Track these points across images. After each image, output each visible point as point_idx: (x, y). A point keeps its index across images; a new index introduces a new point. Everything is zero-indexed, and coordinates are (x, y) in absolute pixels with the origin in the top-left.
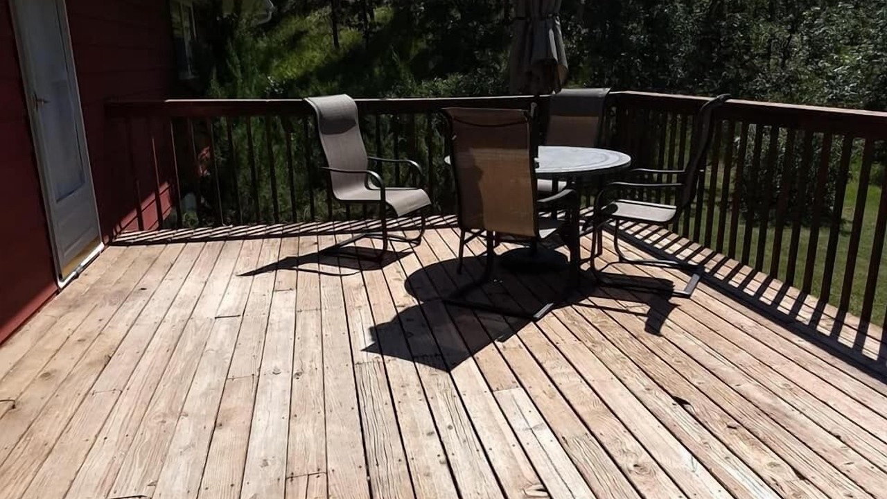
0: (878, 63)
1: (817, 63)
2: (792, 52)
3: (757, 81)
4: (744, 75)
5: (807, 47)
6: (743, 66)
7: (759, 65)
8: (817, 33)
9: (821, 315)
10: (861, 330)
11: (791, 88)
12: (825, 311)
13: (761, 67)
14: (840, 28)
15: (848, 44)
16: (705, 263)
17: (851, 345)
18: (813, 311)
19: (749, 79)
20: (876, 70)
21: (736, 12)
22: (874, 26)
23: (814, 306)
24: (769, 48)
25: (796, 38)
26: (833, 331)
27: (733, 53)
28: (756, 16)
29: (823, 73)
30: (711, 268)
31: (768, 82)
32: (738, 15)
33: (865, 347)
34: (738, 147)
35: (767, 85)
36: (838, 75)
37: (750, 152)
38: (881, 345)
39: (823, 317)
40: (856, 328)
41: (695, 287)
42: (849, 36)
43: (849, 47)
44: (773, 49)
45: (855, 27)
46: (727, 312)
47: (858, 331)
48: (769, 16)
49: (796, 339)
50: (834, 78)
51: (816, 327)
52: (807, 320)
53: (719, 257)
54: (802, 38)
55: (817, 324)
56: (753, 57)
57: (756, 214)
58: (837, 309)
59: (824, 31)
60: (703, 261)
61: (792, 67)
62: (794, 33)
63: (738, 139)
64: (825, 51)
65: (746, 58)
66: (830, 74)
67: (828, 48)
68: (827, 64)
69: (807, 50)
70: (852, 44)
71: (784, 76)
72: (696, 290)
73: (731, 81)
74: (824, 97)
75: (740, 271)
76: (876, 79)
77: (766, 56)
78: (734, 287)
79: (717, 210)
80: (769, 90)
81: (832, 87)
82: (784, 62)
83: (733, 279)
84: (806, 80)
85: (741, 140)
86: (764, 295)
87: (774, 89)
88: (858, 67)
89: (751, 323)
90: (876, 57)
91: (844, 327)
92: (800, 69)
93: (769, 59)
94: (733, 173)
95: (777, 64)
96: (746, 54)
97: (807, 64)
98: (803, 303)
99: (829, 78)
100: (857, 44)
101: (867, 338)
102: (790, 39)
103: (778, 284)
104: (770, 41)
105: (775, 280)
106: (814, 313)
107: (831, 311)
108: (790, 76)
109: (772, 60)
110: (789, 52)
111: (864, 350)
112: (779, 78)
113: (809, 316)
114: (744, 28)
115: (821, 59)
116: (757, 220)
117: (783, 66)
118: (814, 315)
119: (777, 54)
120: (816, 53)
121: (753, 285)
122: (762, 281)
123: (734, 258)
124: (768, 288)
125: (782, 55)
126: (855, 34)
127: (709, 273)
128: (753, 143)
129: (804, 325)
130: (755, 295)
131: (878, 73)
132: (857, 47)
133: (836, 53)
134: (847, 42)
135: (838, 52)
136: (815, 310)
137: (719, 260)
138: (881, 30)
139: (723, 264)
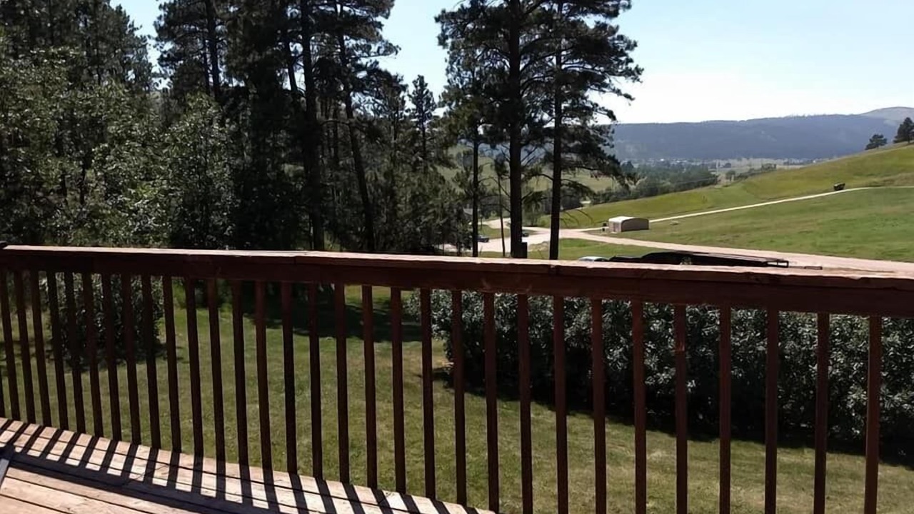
0: (173, 196)
1: (116, 197)
2: (89, 187)
3: (57, 218)
4: (40, 213)
5: (103, 183)
6: (38, 203)
7: (56, 202)
8: (109, 169)
9: (155, 466)
10: (197, 468)
11: (94, 223)
12: (158, 460)
13: (59, 204)
14: (131, 164)
15: (143, 180)
16: (15, 441)
17: (189, 489)
18: (145, 462)
19: (47, 216)
20: (173, 202)
21: (19, 147)
22: (164, 163)
23: (146, 456)
24: (63, 184)
25: (89, 174)
26: (169, 480)
27: (22, 190)
28: (42, 150)
29: (124, 207)
30: (23, 445)
31: (69, 218)
32: (21, 150)
33: (203, 485)
34: (47, 289)
35: (69, 222)
36: (139, 209)
37: (62, 294)
38: (217, 478)
39: (158, 466)
40: (192, 467)
41: (5, 476)
42: (143, 172)
43: (145, 183)
44: (68, 185)
45: (146, 164)
46: (48, 496)
47: (194, 470)
48: (57, 152)
49: (132, 502)
50: (136, 211)
51: (151, 481)
52: (141, 475)
53: (32, 429)
54: (96, 174)
55: (152, 477)
56: (47, 193)
57: (82, 359)
58: (170, 453)
59: (117, 167)
60: (13, 437)
61: (90, 201)
62: (88, 169)
63: (44, 281)
64: (121, 187)
65: (40, 194)
66: (131, 208)
67: (124, 183)
68: (126, 199)
69: (104, 186)
70: (147, 179)
71: (85, 212)
72: (6, 479)
73: (26, 219)
74: (129, 230)
75: (60, 439)
76: (176, 212)
77: (62, 192)
78: (54, 461)
79: (34, 362)
80: (71, 226)
81: (136, 220)
82: (82, 197)
83: (52, 451)
84: (109, 215)
85: (48, 282)
86: (90, 461)
87: (76, 225)
88: (156, 200)
89: (80, 500)
90: (171, 191)
91: (180, 470)
92: (100, 204)
93: (66, 195)
94: (45, 318)
95: (75, 199)
96: (39, 190)
97: (106, 199)
98: (134, 457)
99: (130, 212)
100: (151, 180)
101: (204, 474)
102: (84, 174)
103: (105, 443)
104: (62, 177)
105: (101, 438)
106: (147, 465)
107: (164, 456)
108: (91, 212)
109: (69, 196)
110: (85, 188)
111: (202, 490)
112: (81, 213)
113: (143, 470)
114: (31, 163)
115: (120, 193)
116: (84, 365)
117: (82, 201)
118: (147, 467)
119: (73, 190)
120: (113, 189)
121: (78, 453)
122: (87, 445)
123: (50, 426)
124: (95, 451)
125: (79, 190)
126: (147, 170)
127: (22, 451)
128: (63, 283)
129: (139, 482)
130: (80, 464)
131: (176, 205)
132: (151, 183)
133: (133, 188)
134: (142, 177)
135: (134, 186)
136: (149, 460)
137: (32, 433)
138: (170, 167)
139: (38, 436)
